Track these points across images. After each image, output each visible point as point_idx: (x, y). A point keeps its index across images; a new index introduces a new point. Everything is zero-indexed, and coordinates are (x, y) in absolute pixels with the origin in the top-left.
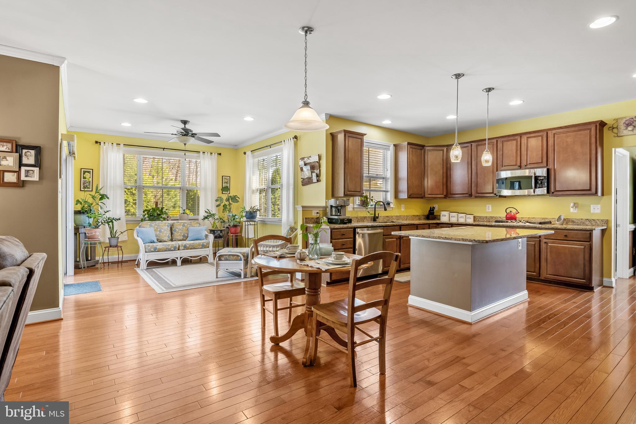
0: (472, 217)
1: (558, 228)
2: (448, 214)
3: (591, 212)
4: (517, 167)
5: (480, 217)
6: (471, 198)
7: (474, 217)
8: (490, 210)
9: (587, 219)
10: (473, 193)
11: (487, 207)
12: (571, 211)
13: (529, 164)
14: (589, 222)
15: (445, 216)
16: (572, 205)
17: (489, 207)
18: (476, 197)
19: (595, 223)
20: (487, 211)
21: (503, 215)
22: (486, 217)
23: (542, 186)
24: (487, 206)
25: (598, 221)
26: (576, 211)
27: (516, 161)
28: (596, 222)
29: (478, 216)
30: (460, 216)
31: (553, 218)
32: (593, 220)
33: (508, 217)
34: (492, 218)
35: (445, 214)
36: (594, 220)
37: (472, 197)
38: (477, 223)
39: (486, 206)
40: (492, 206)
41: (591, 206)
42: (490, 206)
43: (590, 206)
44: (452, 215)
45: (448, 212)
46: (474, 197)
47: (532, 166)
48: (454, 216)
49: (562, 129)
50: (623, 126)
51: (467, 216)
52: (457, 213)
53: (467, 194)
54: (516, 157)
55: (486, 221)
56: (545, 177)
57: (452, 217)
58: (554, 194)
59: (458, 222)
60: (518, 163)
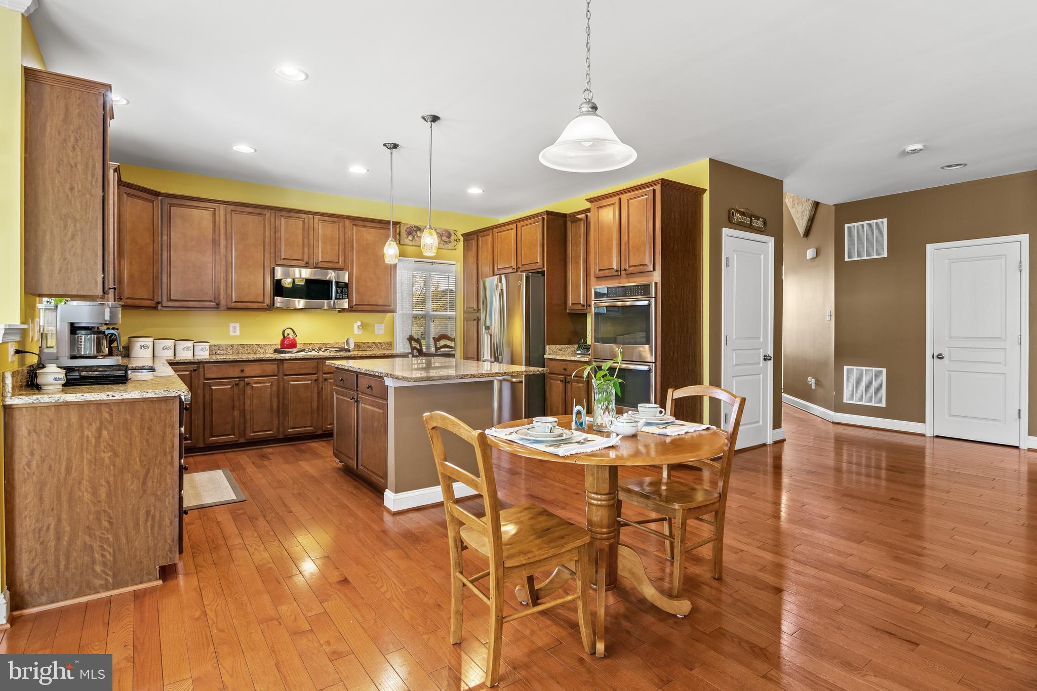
0: (207, 346)
1: (377, 355)
2: (152, 343)
3: (374, 333)
4: (303, 263)
5: (219, 346)
6: (218, 309)
7: (210, 346)
8: (238, 333)
9: (374, 342)
10: (223, 302)
11: (231, 329)
12: (355, 333)
13: (321, 261)
15: (146, 347)
16: (359, 323)
17: (235, 327)
18: (230, 309)
20: (232, 334)
21: (277, 341)
22: (232, 346)
23: (343, 297)
24: (232, 325)
25: (383, 344)
26: (360, 333)
27: (303, 254)
28: (382, 346)
29: (215, 346)
30: (185, 346)
32: (378, 342)
33: (286, 344)
34: (244, 348)
35: (147, 344)
36: (380, 343)
37: (220, 309)
38: (214, 358)
39: (229, 326)
40: (240, 326)
41: (376, 325)
42: (238, 325)
43: (374, 327)
44: (164, 345)
45: (152, 339)
46: (226, 309)
47: (325, 265)
48: (169, 348)
49: (362, 221)
50: (404, 234)
51: (199, 347)
52: (173, 341)
53: (210, 301)
54: (303, 249)
55: (231, 353)
56: (346, 285)
57: (164, 349)
58: (354, 309)
59: (175, 358)
60: (306, 258)
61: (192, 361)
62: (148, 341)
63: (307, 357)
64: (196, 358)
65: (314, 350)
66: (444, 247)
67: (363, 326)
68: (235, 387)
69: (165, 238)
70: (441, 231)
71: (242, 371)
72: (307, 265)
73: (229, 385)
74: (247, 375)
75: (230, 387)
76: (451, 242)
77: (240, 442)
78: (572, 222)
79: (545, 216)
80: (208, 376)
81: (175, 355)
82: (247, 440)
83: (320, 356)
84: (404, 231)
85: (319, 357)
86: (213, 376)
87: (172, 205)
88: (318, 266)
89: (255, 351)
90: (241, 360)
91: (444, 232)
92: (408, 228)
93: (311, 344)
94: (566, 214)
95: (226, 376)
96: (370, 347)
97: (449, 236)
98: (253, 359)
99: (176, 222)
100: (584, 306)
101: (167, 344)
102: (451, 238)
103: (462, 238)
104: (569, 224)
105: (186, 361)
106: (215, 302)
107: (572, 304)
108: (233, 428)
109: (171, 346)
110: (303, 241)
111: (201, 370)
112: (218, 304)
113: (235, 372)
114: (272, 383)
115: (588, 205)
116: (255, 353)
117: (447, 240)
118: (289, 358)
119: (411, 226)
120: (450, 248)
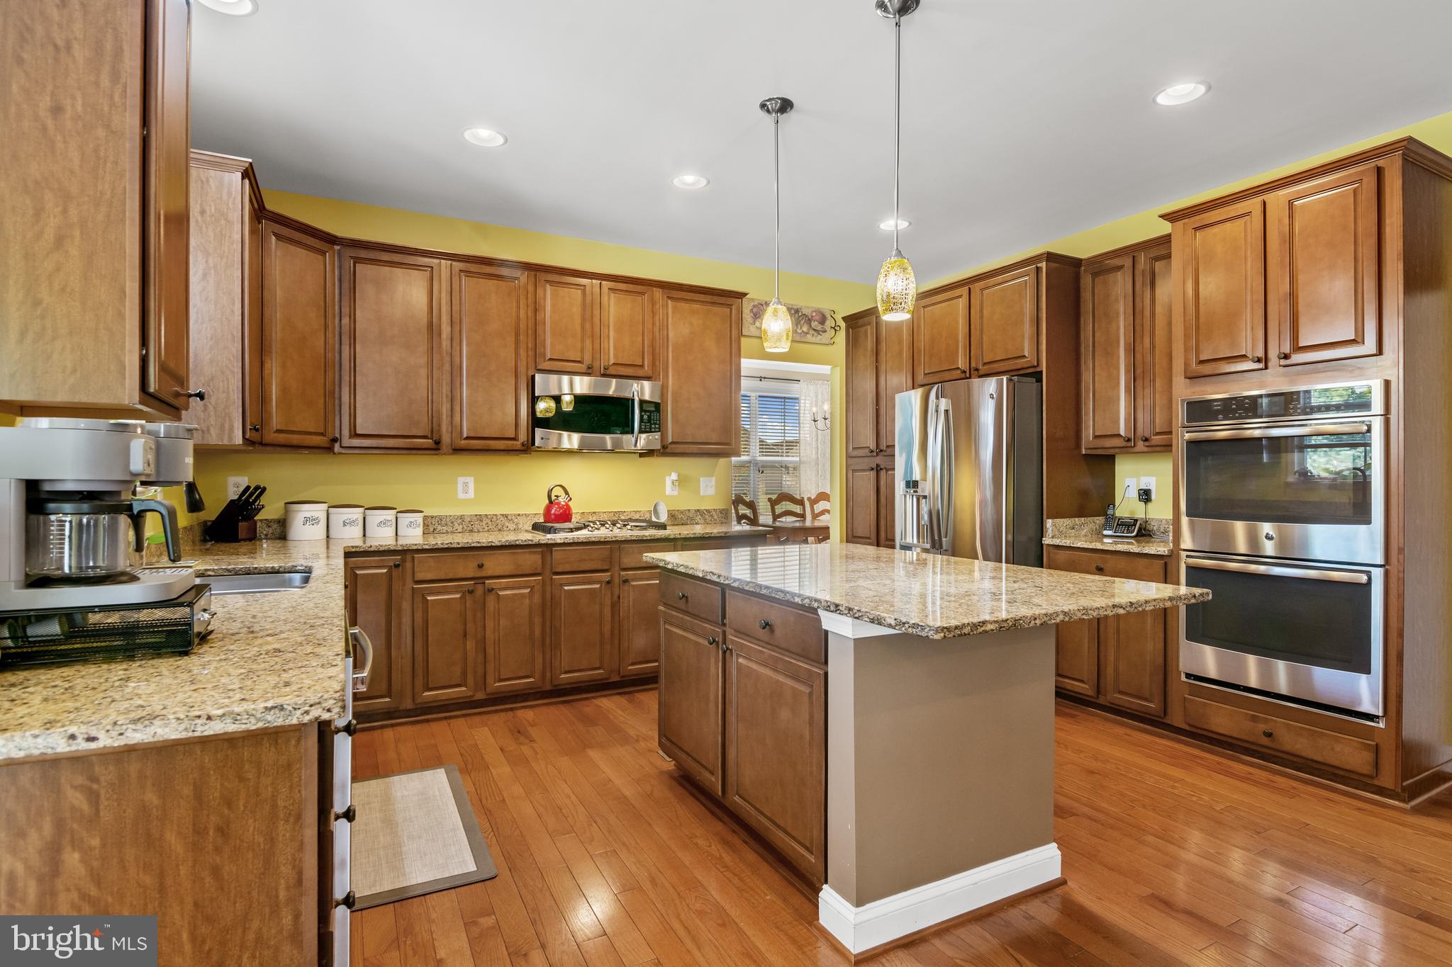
0: (418, 518)
2: (325, 514)
3: (699, 494)
4: (583, 367)
5: (440, 518)
6: (437, 452)
7: (425, 518)
8: (471, 495)
9: (698, 510)
10: (446, 439)
11: (461, 485)
12: (667, 493)
13: (614, 364)
14: (702, 515)
15: (314, 521)
16: (674, 476)
17: (466, 484)
18: (457, 450)
19: (710, 518)
20: (461, 496)
21: (536, 508)
22: (462, 517)
23: (651, 428)
24: (461, 480)
25: (713, 514)
26: (675, 493)
27: (582, 351)
28: (712, 516)
29: (432, 517)
30: (382, 519)
31: (636, 512)
32: (706, 510)
33: (554, 514)
34: (481, 521)
35: (316, 515)
36: (708, 511)
37: (441, 451)
38: (431, 542)
39: (456, 483)
40: (475, 482)
41: (701, 479)
42: (470, 480)
43: (699, 481)
44: (345, 517)
45: (324, 506)
46: (451, 451)
47: (623, 371)
48: (354, 522)
49: (683, 291)
50: (749, 316)
51: (405, 519)
52: (361, 510)
53: (425, 437)
54: (583, 340)
55: (460, 530)
56: (657, 405)
57: (345, 524)
58: (668, 450)
59: (364, 542)
60: (588, 360)
61: (392, 548)
62: (318, 511)
63: (593, 539)
64: (400, 542)
65: (603, 525)
66: (813, 339)
67: (682, 482)
68: (468, 596)
69: (346, 321)
70: (810, 311)
71: (481, 566)
72: (590, 371)
73: (457, 592)
74: (490, 573)
75: (458, 596)
76: (825, 331)
77: (475, 698)
78: (1095, 275)
79: (1043, 265)
80: (420, 576)
81: (364, 536)
82: (488, 694)
83: (615, 537)
84: (749, 312)
85: (614, 539)
86: (430, 576)
87: (357, 260)
88: (608, 372)
89: (500, 527)
90: (479, 545)
91: (814, 314)
92: (754, 306)
93: (595, 513)
94: (1080, 260)
95: (451, 576)
96: (692, 519)
97: (823, 320)
98: (498, 544)
99: (366, 292)
100: (1129, 440)
101: (350, 516)
102: (826, 324)
103: (843, 325)
104: (1086, 280)
105: (381, 549)
106: (432, 439)
107: (1096, 437)
108: (464, 674)
109: (357, 519)
110: (583, 327)
111: (408, 565)
112: (438, 443)
113: (467, 568)
114: (532, 588)
115: (1165, 228)
116: (500, 530)
117: (819, 327)
118: (562, 541)
119: (760, 302)
120: (824, 341)
